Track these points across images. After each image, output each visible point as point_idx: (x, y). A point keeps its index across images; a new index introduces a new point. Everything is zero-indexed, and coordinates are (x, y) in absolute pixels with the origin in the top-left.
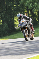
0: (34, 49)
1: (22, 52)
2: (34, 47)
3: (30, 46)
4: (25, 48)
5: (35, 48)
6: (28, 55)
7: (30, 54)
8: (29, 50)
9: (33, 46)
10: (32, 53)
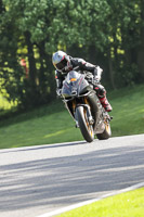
0: (55, 189)
1: (8, 198)
2: (54, 182)
3: (39, 178)
4: (21, 186)
5: (60, 185)
6: (32, 209)
7: (40, 207)
8: (35, 191)
9: (50, 176)
10: (47, 203)
